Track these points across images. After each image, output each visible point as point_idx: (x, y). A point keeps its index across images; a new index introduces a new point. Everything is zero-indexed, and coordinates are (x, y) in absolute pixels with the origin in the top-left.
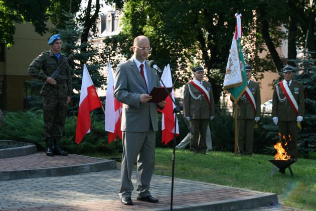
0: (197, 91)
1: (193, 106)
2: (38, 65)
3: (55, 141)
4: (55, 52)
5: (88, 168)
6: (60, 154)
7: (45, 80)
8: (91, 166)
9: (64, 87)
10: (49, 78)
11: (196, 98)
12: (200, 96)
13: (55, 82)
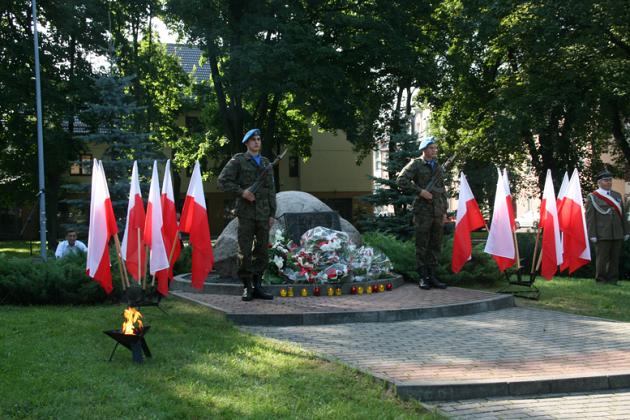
0: (605, 204)
1: (601, 224)
2: (409, 176)
3: (429, 270)
4: (428, 159)
5: (485, 305)
6: (437, 287)
7: (419, 193)
8: (488, 303)
9: (440, 202)
10: (424, 191)
11: (605, 213)
12: (609, 210)
13: (430, 196)
